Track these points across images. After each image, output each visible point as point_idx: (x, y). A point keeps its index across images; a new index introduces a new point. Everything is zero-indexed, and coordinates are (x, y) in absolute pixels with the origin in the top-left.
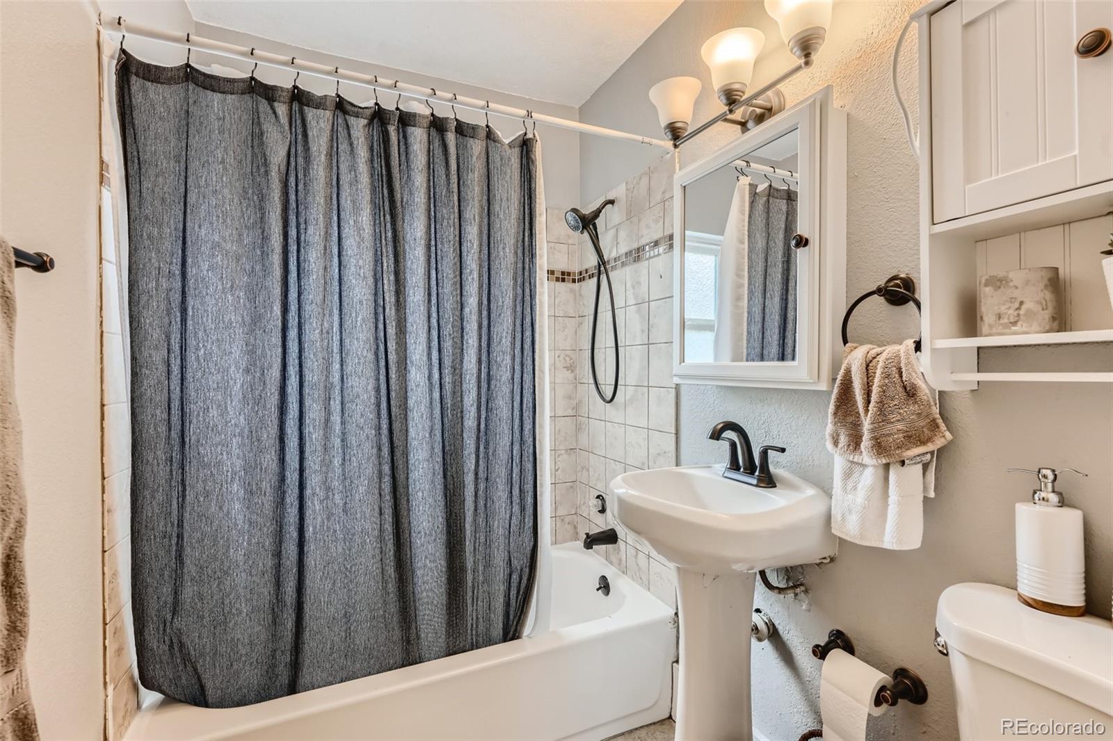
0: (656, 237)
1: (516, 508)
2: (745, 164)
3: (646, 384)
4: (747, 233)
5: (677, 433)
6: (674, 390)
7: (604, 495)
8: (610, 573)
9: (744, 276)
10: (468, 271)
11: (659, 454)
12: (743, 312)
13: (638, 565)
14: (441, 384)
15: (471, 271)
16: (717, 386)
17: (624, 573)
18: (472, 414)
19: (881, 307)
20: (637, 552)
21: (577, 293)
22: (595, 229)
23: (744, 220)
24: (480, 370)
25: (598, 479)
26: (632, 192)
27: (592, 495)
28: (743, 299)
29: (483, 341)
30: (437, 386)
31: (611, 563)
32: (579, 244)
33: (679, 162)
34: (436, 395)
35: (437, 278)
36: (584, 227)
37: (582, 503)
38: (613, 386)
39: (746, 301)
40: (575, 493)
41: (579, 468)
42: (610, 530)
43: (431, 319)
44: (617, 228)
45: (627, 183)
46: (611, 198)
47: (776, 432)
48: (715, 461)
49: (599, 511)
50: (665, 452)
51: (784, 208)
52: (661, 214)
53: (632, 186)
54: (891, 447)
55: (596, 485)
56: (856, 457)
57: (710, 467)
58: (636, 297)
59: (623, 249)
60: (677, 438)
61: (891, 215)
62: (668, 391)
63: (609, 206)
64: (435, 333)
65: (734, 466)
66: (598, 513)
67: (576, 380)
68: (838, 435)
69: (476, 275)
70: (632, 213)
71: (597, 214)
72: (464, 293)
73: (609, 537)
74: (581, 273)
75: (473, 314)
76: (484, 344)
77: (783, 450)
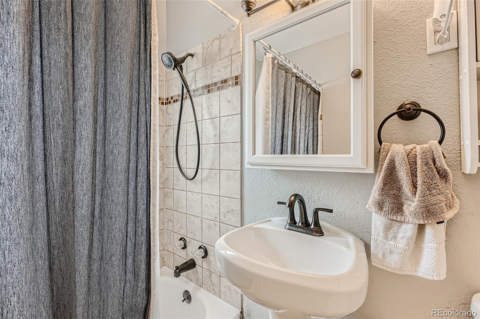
0: (225, 77)
1: (130, 276)
2: (269, 47)
3: (218, 168)
4: (271, 84)
5: (241, 199)
6: (240, 171)
7: (185, 238)
8: (191, 287)
9: (269, 107)
10: (82, 65)
11: (228, 212)
12: (269, 128)
13: (211, 281)
14: (46, 175)
15: (85, 68)
16: (271, 170)
17: (200, 286)
18: (86, 202)
19: (395, 122)
20: (211, 273)
21: (165, 112)
22: (182, 69)
23: (269, 77)
24: (94, 161)
25: (180, 228)
26: (207, 50)
27: (175, 237)
28: (269, 120)
29: (98, 133)
30: (41, 178)
31: (191, 280)
32: (166, 81)
33: (242, 32)
34: (40, 187)
35: (42, 64)
36: (175, 66)
37: (168, 242)
38: (196, 169)
39: (270, 121)
40: (163, 236)
41: (166, 220)
42: (191, 260)
43: (33, 107)
44: (195, 71)
45: (203, 44)
46: (192, 53)
47: (316, 198)
48: (270, 215)
49: (183, 248)
50: (233, 211)
51: (284, 75)
52: (229, 63)
53: (207, 46)
54: (437, 212)
55: (179, 231)
56: (399, 217)
57: (270, 221)
58: (210, 114)
59: (200, 84)
60: (241, 201)
61: (402, 66)
62: (235, 173)
63: (190, 57)
64: (38, 123)
65: (293, 221)
66: (182, 249)
67: (164, 165)
68: (383, 203)
69: (91, 71)
70: (207, 62)
71: (183, 60)
72: (78, 86)
73: (190, 265)
74: (167, 99)
75: (87, 108)
76: (99, 137)
77: (331, 211)
